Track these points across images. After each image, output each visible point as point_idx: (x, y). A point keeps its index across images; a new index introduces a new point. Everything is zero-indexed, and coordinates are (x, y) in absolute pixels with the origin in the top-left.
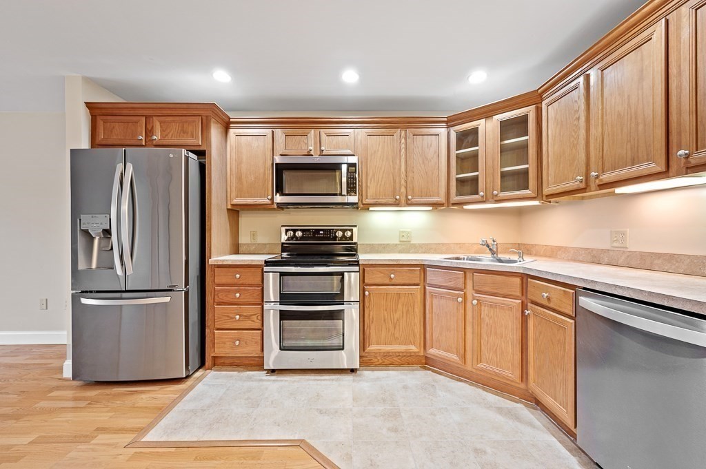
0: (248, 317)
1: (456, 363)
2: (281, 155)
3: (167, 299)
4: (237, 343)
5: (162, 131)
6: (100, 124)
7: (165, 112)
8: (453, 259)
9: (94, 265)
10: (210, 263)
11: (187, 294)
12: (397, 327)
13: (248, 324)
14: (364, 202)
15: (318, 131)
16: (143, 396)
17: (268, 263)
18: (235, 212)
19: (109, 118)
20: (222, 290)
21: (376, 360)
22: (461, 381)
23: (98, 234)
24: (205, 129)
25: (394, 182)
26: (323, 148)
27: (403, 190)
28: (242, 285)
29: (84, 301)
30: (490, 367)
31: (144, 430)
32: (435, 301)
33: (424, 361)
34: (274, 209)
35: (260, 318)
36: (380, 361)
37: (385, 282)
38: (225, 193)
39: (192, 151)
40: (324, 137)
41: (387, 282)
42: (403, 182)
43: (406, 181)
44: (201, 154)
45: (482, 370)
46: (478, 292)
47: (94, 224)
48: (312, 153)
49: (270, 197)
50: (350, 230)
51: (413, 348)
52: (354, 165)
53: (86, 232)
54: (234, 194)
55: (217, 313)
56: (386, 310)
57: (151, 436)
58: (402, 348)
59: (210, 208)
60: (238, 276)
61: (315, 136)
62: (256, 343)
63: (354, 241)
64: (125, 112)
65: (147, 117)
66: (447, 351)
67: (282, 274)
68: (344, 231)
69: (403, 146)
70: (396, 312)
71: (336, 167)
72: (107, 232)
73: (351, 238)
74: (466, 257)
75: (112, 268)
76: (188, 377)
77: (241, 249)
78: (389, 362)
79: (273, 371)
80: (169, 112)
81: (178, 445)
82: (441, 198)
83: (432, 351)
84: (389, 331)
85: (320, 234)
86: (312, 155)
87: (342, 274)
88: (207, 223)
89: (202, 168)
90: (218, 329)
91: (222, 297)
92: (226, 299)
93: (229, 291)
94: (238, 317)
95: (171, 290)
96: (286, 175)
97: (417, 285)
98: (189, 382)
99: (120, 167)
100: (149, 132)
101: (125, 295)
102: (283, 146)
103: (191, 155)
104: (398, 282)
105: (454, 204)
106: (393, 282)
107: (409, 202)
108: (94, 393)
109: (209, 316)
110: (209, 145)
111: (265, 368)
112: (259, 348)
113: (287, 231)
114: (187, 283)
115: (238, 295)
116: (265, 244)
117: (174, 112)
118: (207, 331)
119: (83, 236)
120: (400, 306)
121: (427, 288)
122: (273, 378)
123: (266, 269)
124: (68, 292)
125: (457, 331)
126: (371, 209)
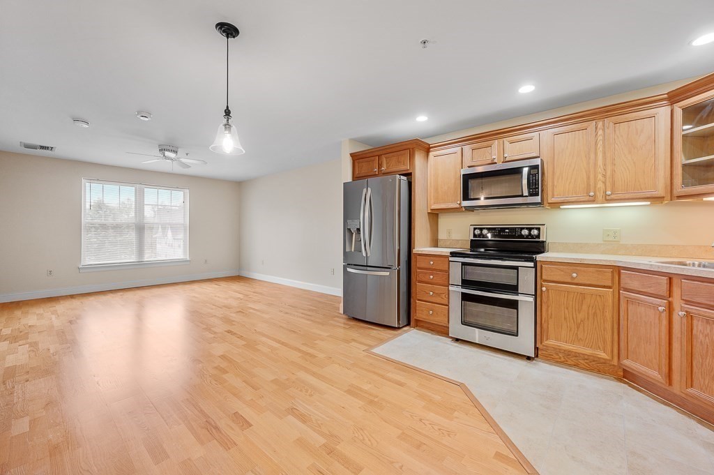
0: (439, 295)
1: (659, 382)
2: (469, 167)
3: (388, 274)
4: (431, 312)
5: (387, 163)
6: (356, 164)
7: (389, 151)
8: (672, 263)
9: (353, 250)
10: (414, 252)
11: (399, 272)
12: (581, 327)
13: (438, 300)
14: (550, 201)
15: (501, 141)
16: (374, 331)
17: (453, 254)
18: (434, 215)
19: (361, 160)
20: (422, 273)
21: (557, 357)
22: (669, 405)
23: (354, 231)
24: (412, 157)
25: (588, 178)
26: (506, 155)
27: (600, 185)
28: (435, 270)
29: (349, 270)
30: (704, 395)
31: (372, 347)
32: (631, 307)
33: (622, 374)
34: (463, 211)
35: (447, 296)
36: (563, 359)
37: (566, 281)
38: (426, 202)
39: (403, 175)
40: (507, 144)
41: (569, 280)
42: (600, 177)
43: (604, 176)
44: (409, 175)
45: (692, 397)
46: (687, 302)
47: (353, 226)
48: (496, 161)
49: (459, 202)
50: (537, 229)
51: (603, 355)
52: (536, 167)
53: (349, 230)
54: (432, 201)
55: (418, 287)
56: (567, 309)
57: (375, 350)
58: (588, 351)
59: (414, 213)
60: (432, 263)
61: (499, 146)
62: (444, 315)
63: (541, 240)
64: (368, 155)
65: (379, 156)
66: (647, 366)
67: (464, 264)
68: (530, 229)
69: (600, 138)
70: (579, 312)
71: (517, 171)
72: (359, 230)
73: (538, 236)
74: (697, 263)
75: (361, 251)
76: (399, 328)
77: (439, 244)
78: (572, 363)
79: (457, 340)
80: (391, 150)
81: (388, 360)
82: (660, 191)
83: (627, 363)
84: (570, 330)
85: (505, 232)
86: (496, 163)
87: (516, 268)
88: (413, 224)
89: (410, 184)
90: (419, 300)
91: (421, 277)
92: (424, 279)
93: (426, 273)
94: (431, 293)
95: (390, 268)
96: (472, 183)
97: (610, 287)
98: (400, 331)
99: (365, 190)
100: (380, 166)
101: (368, 268)
102: (470, 158)
103: (402, 177)
104: (581, 282)
105: (679, 197)
106: (575, 281)
107: (608, 198)
108: (353, 323)
109: (413, 290)
110: (414, 168)
111: (450, 335)
112: (447, 320)
113: (475, 229)
114: (399, 265)
115: (431, 277)
116: (458, 240)
117: (394, 150)
118: (412, 300)
119: (348, 232)
120: (585, 307)
121: (621, 292)
122: (456, 344)
123: (451, 259)
124: (341, 264)
125: (659, 345)
126: (561, 207)
